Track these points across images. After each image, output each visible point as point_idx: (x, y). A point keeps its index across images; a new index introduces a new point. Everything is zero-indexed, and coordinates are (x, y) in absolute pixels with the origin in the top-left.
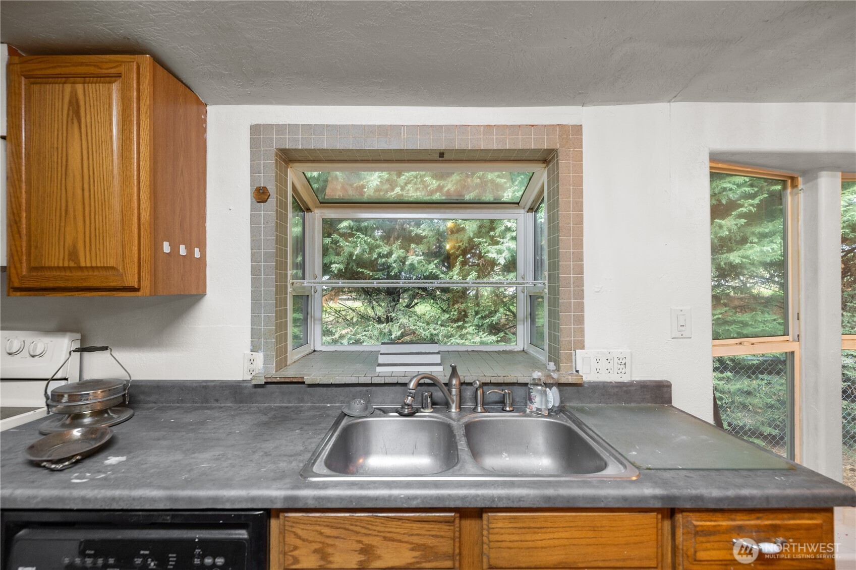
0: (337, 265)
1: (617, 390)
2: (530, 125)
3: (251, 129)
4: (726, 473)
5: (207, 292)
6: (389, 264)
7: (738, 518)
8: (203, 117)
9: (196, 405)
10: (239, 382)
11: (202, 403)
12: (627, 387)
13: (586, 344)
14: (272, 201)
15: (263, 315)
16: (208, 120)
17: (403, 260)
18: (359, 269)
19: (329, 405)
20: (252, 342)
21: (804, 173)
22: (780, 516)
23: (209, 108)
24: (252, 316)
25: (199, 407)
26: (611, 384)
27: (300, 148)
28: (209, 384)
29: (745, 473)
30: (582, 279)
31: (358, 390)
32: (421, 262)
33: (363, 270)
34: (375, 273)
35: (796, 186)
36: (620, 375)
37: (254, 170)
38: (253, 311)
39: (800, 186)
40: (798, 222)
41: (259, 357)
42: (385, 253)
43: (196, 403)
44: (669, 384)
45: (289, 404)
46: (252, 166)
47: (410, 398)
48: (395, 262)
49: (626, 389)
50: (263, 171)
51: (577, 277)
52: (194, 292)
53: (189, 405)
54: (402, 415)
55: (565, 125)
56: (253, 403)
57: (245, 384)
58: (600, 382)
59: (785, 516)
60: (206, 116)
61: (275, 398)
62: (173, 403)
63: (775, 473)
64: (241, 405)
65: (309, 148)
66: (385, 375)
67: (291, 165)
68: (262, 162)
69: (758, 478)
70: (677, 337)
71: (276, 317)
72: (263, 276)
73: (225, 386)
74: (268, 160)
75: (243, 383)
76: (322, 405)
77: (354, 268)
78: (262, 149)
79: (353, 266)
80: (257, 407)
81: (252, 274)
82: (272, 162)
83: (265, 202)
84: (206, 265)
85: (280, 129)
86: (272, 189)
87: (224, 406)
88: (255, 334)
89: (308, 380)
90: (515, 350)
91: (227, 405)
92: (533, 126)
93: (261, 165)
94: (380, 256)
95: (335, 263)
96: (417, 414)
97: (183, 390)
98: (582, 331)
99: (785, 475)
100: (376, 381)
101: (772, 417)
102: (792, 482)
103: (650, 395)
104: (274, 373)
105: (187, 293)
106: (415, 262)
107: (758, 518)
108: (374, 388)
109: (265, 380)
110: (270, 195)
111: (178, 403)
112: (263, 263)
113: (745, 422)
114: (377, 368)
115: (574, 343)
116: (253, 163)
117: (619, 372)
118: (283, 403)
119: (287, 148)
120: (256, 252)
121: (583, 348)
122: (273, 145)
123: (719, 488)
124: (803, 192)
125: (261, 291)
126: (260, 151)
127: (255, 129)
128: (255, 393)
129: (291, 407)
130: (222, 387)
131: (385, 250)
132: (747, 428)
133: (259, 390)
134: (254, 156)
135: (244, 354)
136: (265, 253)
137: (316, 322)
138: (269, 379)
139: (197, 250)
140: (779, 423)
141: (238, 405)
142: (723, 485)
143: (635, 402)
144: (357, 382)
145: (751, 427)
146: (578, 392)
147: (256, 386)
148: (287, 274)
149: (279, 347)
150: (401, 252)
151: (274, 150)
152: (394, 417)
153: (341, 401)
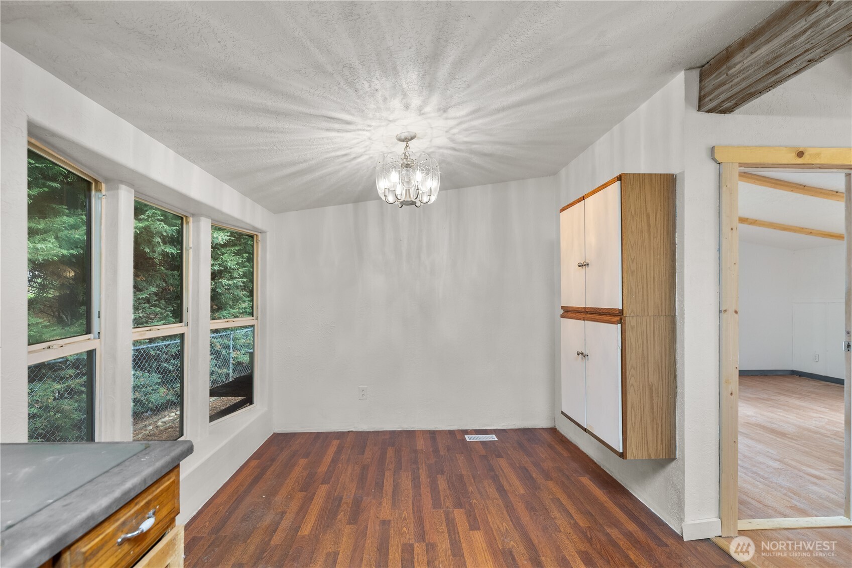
4: (100, 479)
7: (122, 515)
21: (107, 180)
22: (151, 491)
29: (116, 470)
35: (100, 191)
39: (104, 192)
40: (101, 225)
59: (154, 488)
63: (138, 456)
69: (130, 468)
99: (146, 454)
102: (155, 456)
107: (136, 504)
123: (106, 495)
124: (105, 198)
142: (107, 490)
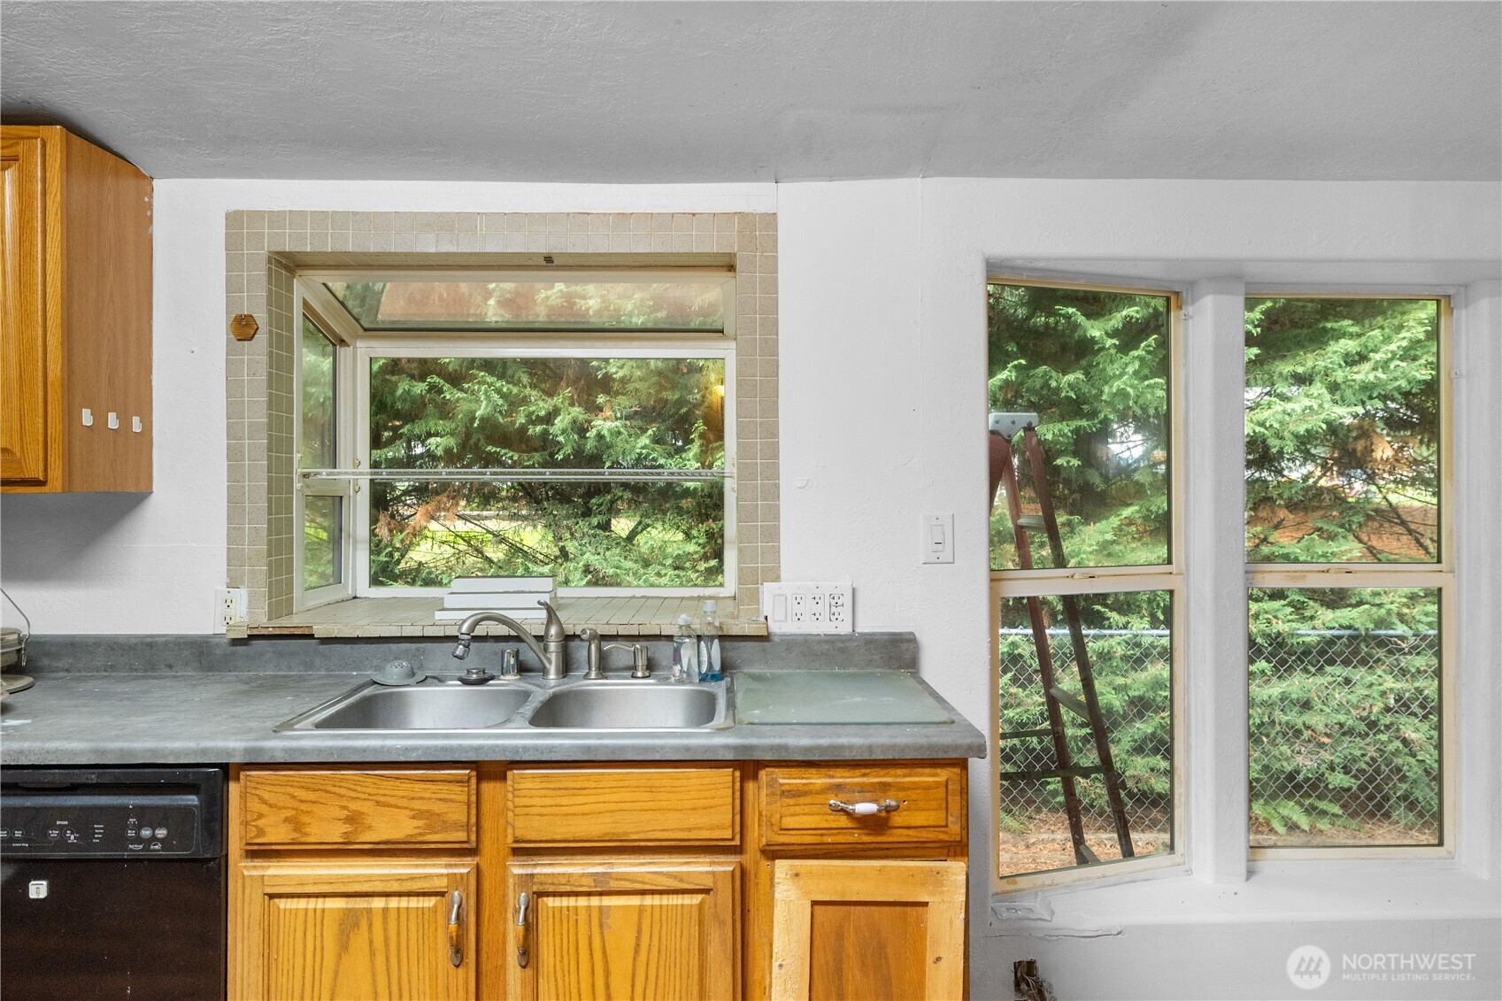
0: (438, 439)
1: (826, 647)
2: (689, 214)
3: (226, 219)
4: (851, 726)
5: (154, 489)
6: (551, 437)
7: (838, 774)
8: (146, 199)
9: (135, 674)
10: (208, 636)
11: (146, 671)
12: (843, 642)
13: (784, 574)
14: (262, 337)
15: (247, 526)
16: (155, 203)
17: (581, 429)
18: (489, 448)
19: (355, 673)
20: (228, 570)
21: (1192, 284)
22: (892, 771)
23: (156, 183)
24: (228, 527)
25: (140, 676)
26: (818, 637)
27: (309, 250)
28: (157, 639)
29: (876, 726)
30: (776, 468)
31: (403, 648)
32: (619, 433)
33: (498, 450)
34: (525, 456)
35: (1181, 307)
36: (835, 623)
37: (232, 286)
38: (230, 520)
41: (241, 596)
42: (543, 413)
43: (136, 670)
44: (911, 637)
45: (290, 671)
46: (228, 279)
47: (461, 647)
48: (563, 433)
49: (842, 645)
50: (248, 289)
51: (768, 463)
52: (131, 489)
53: (125, 674)
54: (465, 682)
55: (747, 214)
56: (230, 671)
57: (217, 640)
58: (801, 635)
59: (899, 771)
60: (151, 197)
61: (266, 662)
62: (97, 672)
64: (210, 674)
65: (324, 250)
66: (445, 622)
67: (299, 272)
68: (245, 274)
69: (884, 730)
70: (930, 561)
71: (269, 529)
72: (247, 462)
73: (184, 643)
74: (255, 270)
75: (213, 638)
76: (345, 673)
77: (480, 444)
78: (246, 252)
79: (479, 440)
80: (236, 676)
81: (229, 458)
82: (261, 273)
83: (251, 340)
84: (152, 444)
85: (276, 218)
86: (261, 318)
87: (182, 676)
88: (233, 558)
89: (320, 631)
90: (721, 595)
91: (186, 674)
92: (694, 215)
93: (243, 280)
94: (534, 420)
95: (437, 434)
96: (491, 682)
97: (113, 650)
98: (776, 552)
100: (429, 632)
101: (1350, 754)
103: (879, 656)
104: (263, 621)
105: (119, 489)
106: (605, 432)
107: (864, 775)
108: (429, 646)
109: (249, 633)
110: (258, 328)
111: (105, 670)
112: (247, 441)
113: (1298, 765)
114: (436, 612)
115: (762, 571)
116: (231, 276)
117: (833, 618)
118: (280, 670)
119: (287, 250)
120: (236, 423)
121: (777, 579)
122: (264, 246)
123: (816, 737)
125: (243, 487)
126: (243, 255)
127: (235, 220)
128: (233, 654)
129: (292, 676)
130: (179, 644)
131: (542, 406)
132: (1301, 777)
133: (240, 649)
134: (233, 262)
135: (216, 591)
136: (251, 425)
137: (359, 546)
138: (255, 630)
139: (136, 420)
140: (1364, 766)
141: (206, 673)
142: (825, 735)
143: (856, 666)
144: (399, 635)
145: (1310, 776)
146: (764, 650)
147: (236, 642)
148: (292, 458)
149: (276, 581)
150: (577, 412)
151: (264, 253)
152: (454, 687)
153: (375, 666)
